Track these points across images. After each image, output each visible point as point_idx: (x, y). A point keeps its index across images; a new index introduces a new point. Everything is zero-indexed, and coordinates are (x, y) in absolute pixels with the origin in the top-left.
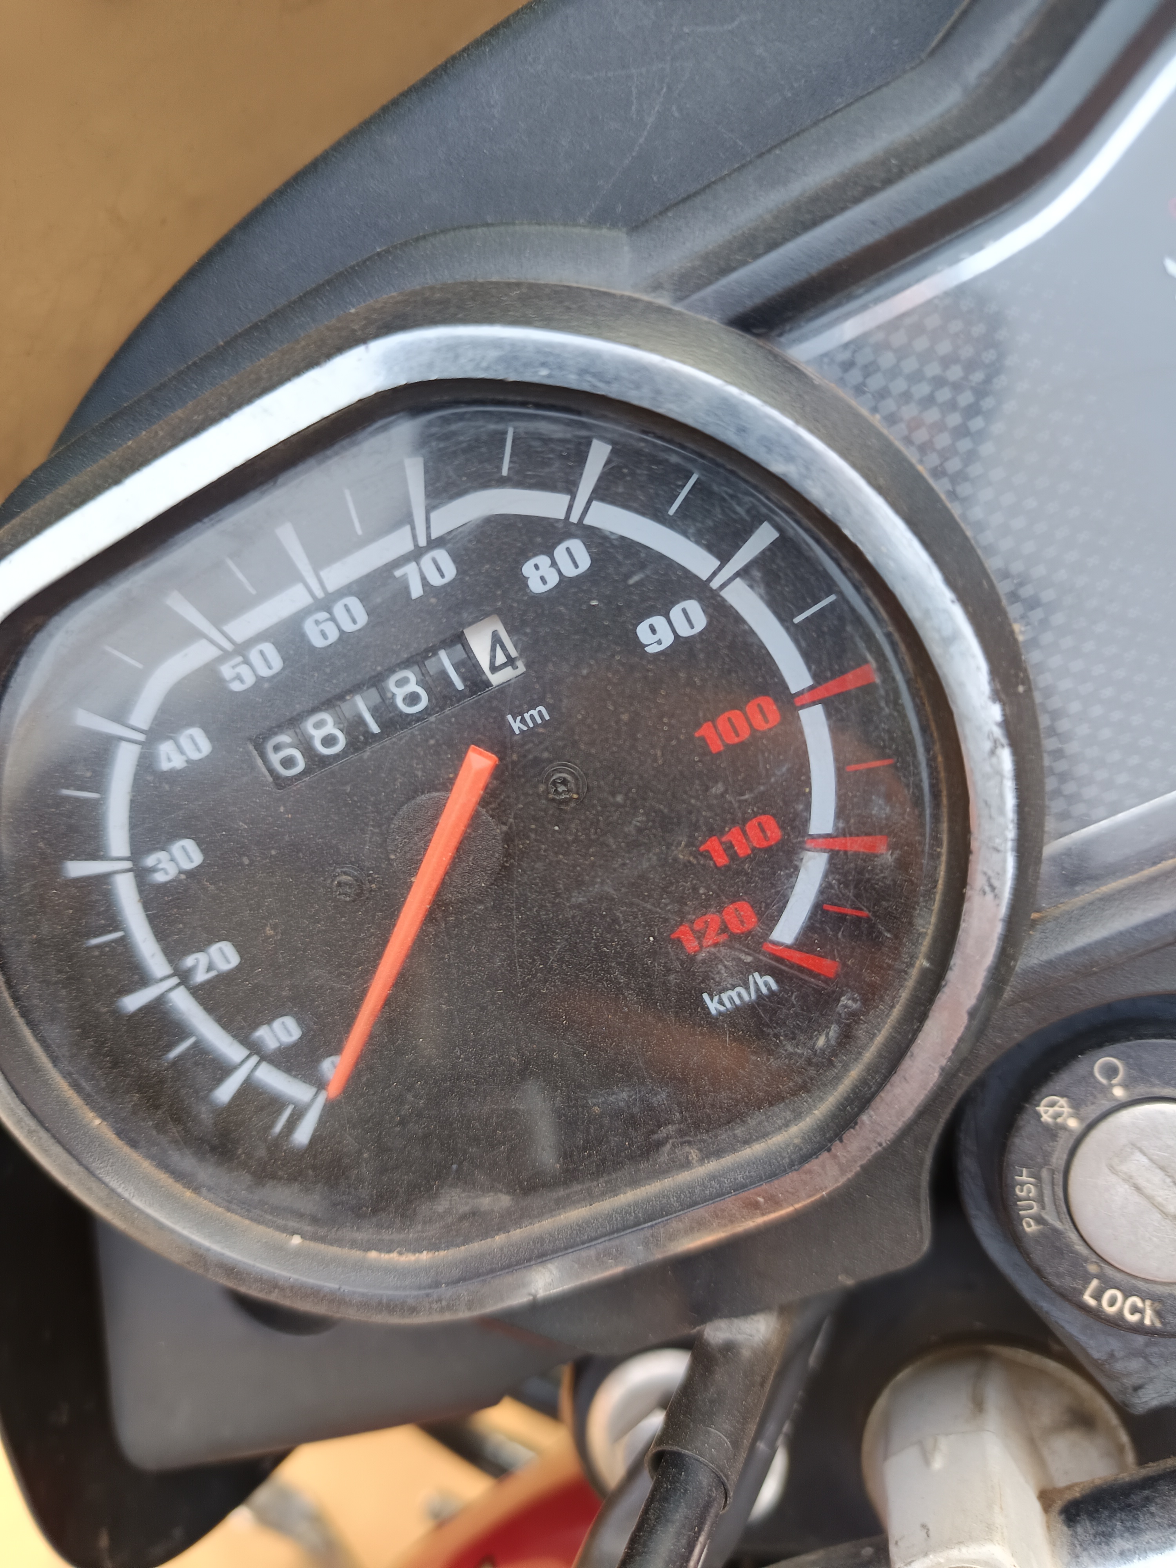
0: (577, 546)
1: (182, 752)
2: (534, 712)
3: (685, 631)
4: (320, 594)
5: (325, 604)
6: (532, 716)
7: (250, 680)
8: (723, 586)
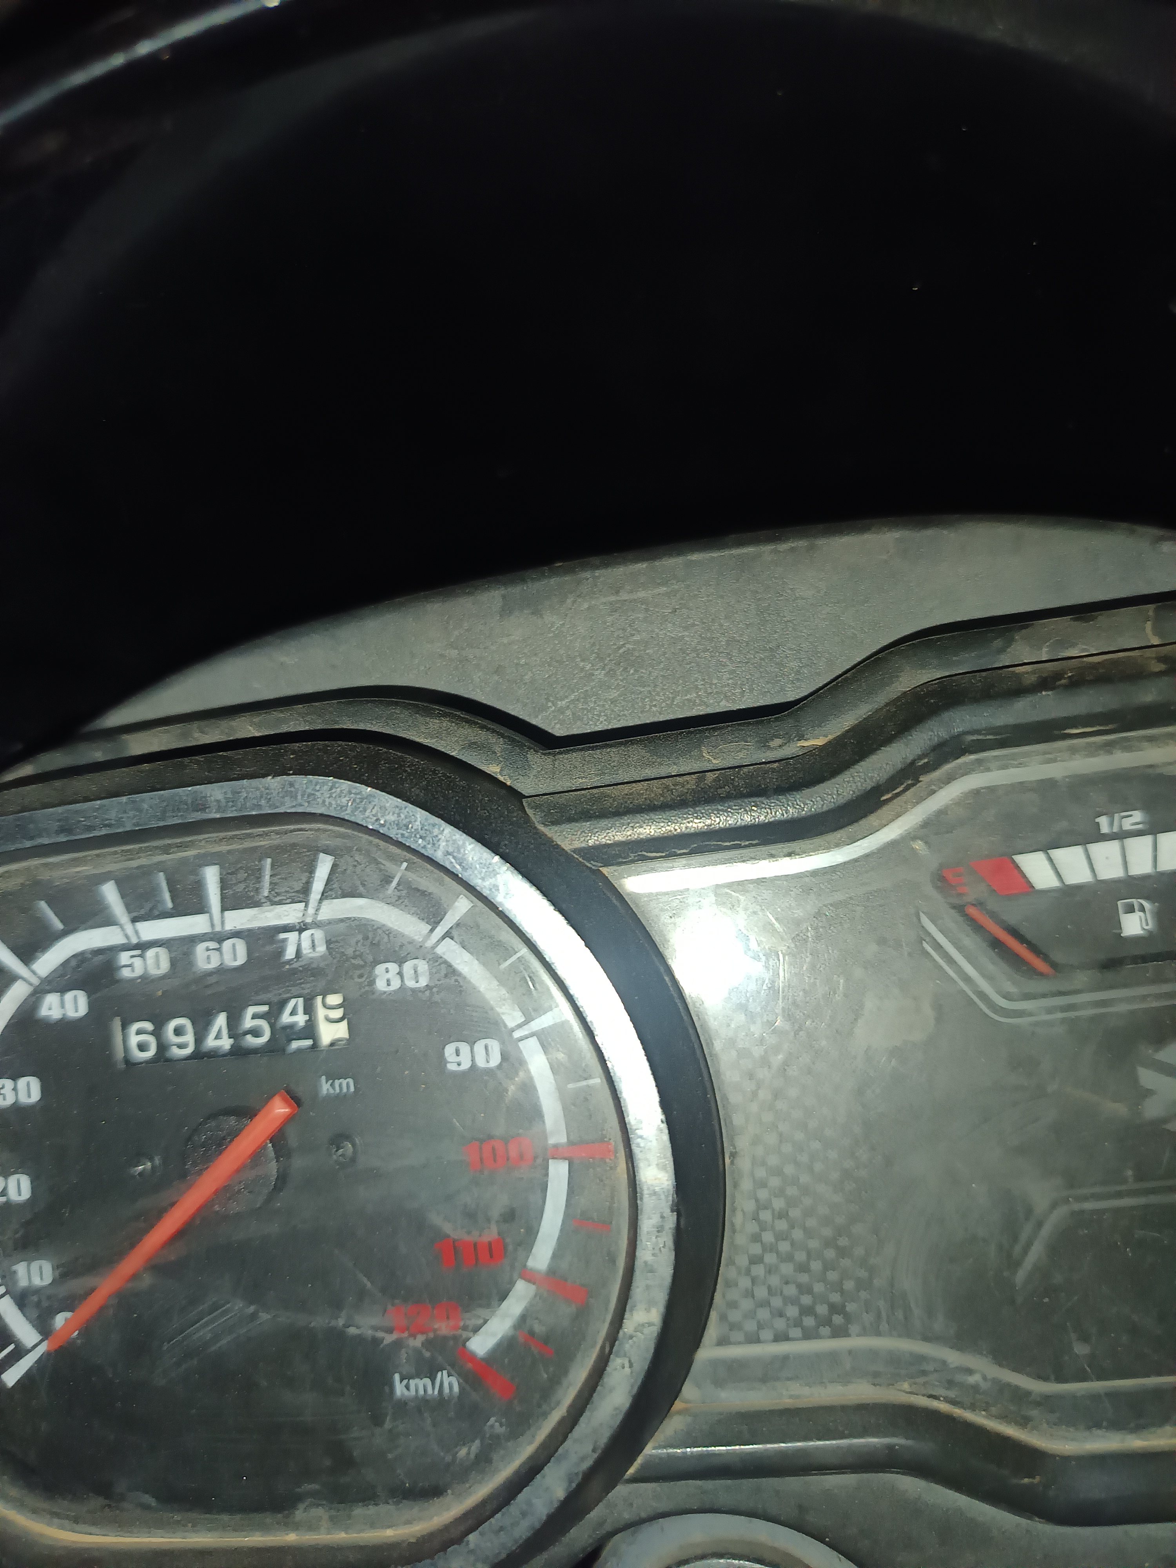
0: (423, 966)
1: (63, 1005)
2: (344, 1082)
3: (481, 1063)
4: (218, 928)
5: (220, 938)
6: (340, 1085)
7: (138, 971)
8: (521, 1039)
